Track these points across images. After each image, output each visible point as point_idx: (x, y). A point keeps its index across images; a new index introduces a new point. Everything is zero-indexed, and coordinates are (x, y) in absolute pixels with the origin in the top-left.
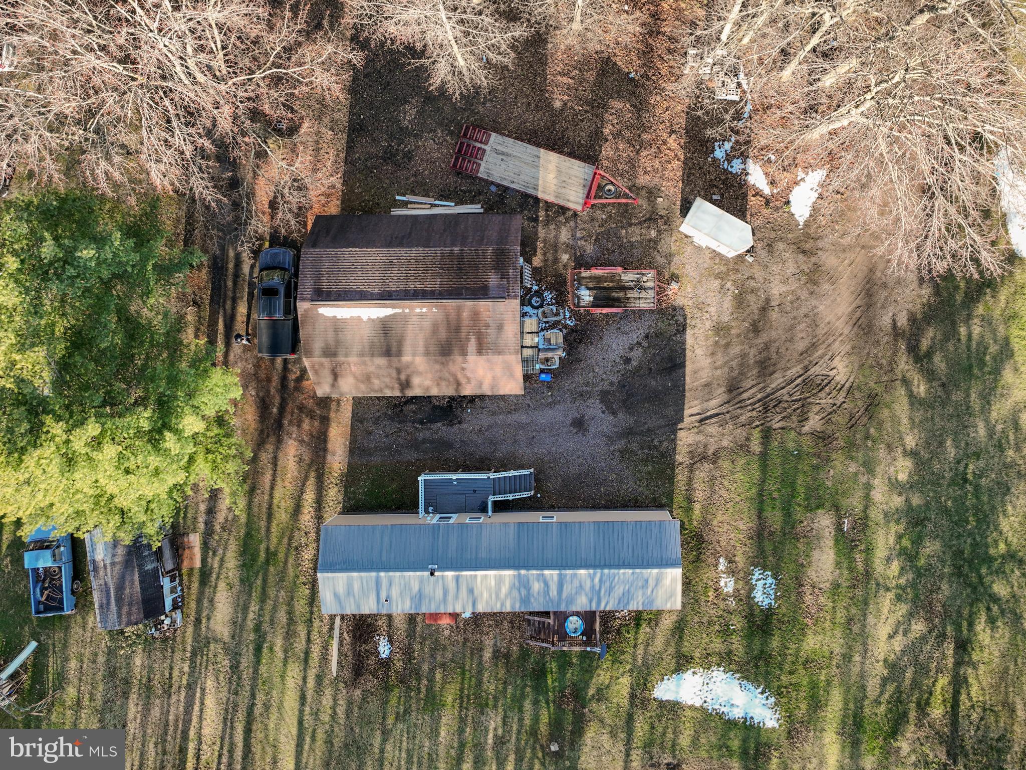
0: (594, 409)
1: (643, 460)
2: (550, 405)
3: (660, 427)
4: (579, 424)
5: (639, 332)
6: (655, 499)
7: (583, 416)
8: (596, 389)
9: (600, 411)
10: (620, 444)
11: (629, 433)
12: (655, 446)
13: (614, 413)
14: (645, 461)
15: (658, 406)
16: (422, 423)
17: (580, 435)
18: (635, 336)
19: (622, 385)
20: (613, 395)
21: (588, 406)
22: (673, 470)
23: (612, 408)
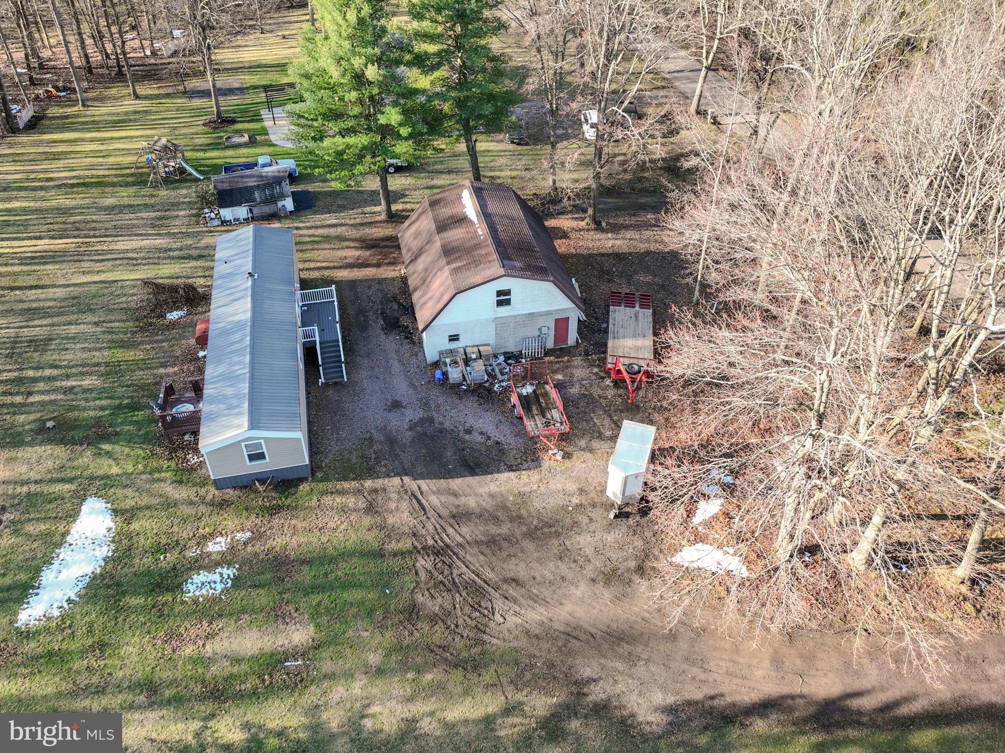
0: (413, 414)
1: (363, 454)
2: (412, 385)
3: (402, 463)
4: (396, 405)
5: (501, 437)
6: (320, 468)
7: (403, 407)
8: (434, 413)
9: (412, 418)
10: (378, 436)
11: (391, 441)
12: (380, 462)
13: (411, 429)
14: (363, 457)
15: (425, 460)
16: (382, 313)
17: (385, 407)
18: (497, 435)
19: (441, 431)
20: (430, 426)
21: (415, 410)
22: (354, 479)
23: (416, 426)
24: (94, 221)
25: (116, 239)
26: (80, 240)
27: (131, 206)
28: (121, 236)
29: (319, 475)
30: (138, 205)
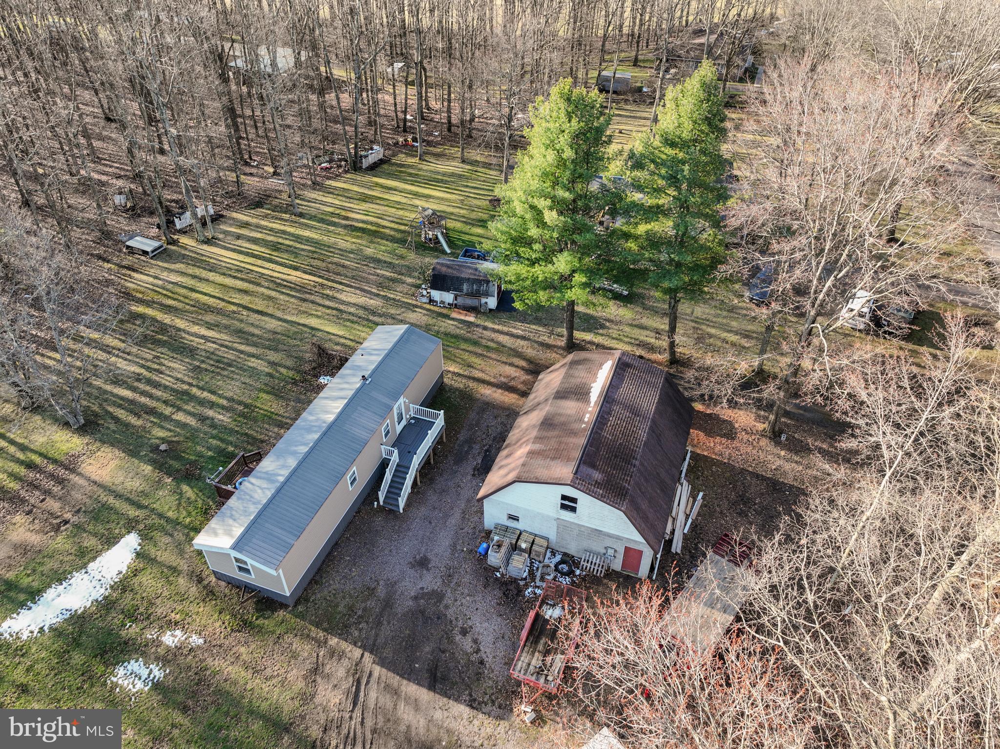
0: (430, 582)
1: (353, 605)
2: (453, 546)
3: (377, 635)
4: (422, 563)
5: (491, 656)
6: (307, 600)
7: (428, 570)
8: (449, 591)
9: (425, 586)
10: (381, 592)
11: (388, 604)
12: (360, 623)
13: (416, 598)
14: (351, 608)
15: (400, 644)
16: (487, 450)
17: (411, 560)
18: (488, 651)
19: (440, 616)
20: (435, 603)
21: (435, 577)
22: (325, 630)
23: (422, 598)
24: (343, 266)
25: (346, 289)
26: (320, 280)
27: (379, 261)
28: (351, 287)
29: (300, 608)
30: (385, 262)
